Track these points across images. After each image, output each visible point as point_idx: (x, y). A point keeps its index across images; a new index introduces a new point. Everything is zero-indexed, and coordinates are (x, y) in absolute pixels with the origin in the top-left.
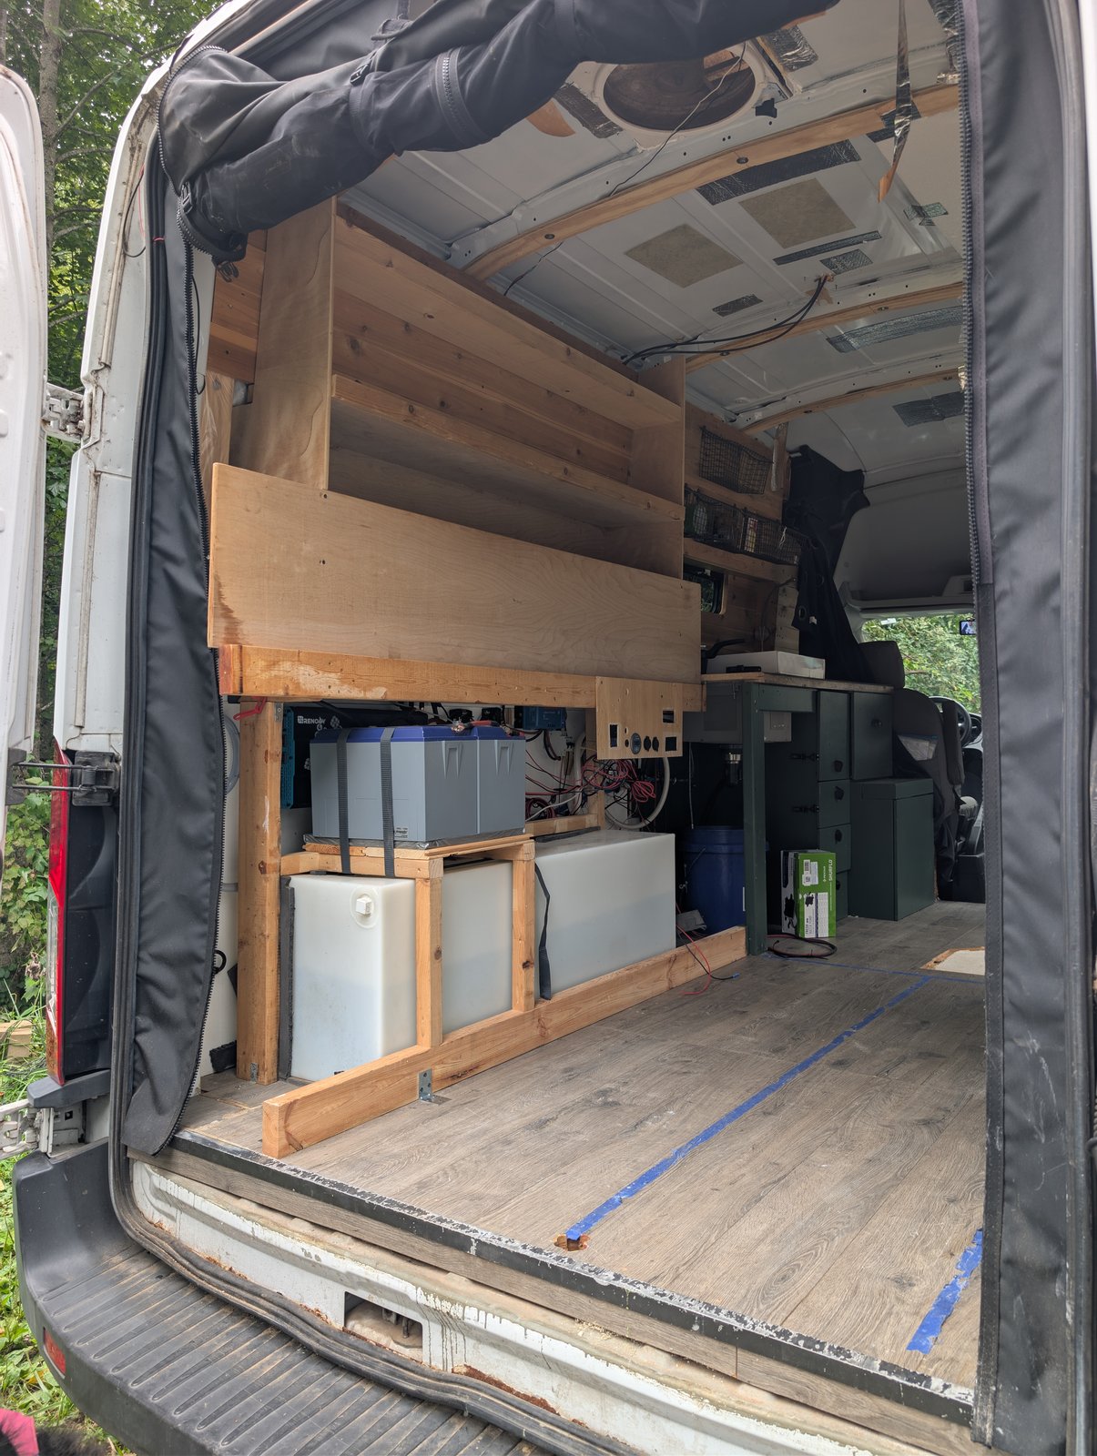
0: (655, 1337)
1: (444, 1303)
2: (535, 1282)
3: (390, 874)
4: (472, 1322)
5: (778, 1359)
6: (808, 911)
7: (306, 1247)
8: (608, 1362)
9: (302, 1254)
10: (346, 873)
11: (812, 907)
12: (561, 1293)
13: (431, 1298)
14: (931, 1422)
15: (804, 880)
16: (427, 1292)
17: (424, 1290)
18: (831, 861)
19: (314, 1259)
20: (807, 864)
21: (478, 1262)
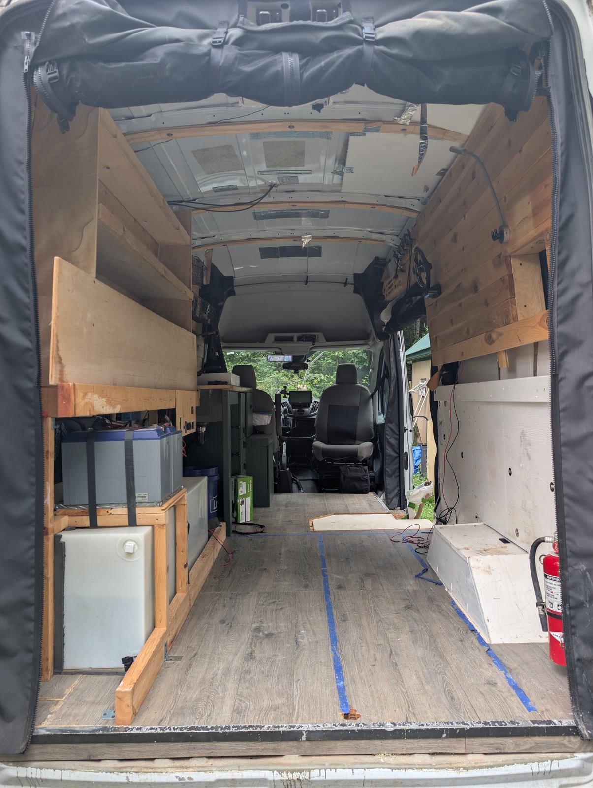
0: (421, 747)
1: (295, 774)
2: (346, 743)
3: (132, 522)
4: (316, 778)
5: (488, 736)
6: (241, 508)
7: (180, 775)
8: (406, 769)
9: (177, 780)
10: (94, 525)
11: (243, 506)
12: (363, 743)
13: (284, 774)
14: (557, 739)
15: (240, 492)
16: (280, 772)
17: (278, 771)
18: (251, 481)
19: (187, 780)
20: (241, 484)
21: (308, 743)
